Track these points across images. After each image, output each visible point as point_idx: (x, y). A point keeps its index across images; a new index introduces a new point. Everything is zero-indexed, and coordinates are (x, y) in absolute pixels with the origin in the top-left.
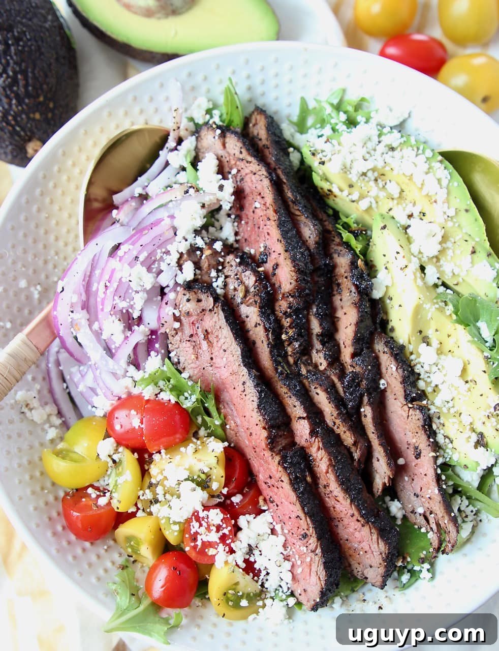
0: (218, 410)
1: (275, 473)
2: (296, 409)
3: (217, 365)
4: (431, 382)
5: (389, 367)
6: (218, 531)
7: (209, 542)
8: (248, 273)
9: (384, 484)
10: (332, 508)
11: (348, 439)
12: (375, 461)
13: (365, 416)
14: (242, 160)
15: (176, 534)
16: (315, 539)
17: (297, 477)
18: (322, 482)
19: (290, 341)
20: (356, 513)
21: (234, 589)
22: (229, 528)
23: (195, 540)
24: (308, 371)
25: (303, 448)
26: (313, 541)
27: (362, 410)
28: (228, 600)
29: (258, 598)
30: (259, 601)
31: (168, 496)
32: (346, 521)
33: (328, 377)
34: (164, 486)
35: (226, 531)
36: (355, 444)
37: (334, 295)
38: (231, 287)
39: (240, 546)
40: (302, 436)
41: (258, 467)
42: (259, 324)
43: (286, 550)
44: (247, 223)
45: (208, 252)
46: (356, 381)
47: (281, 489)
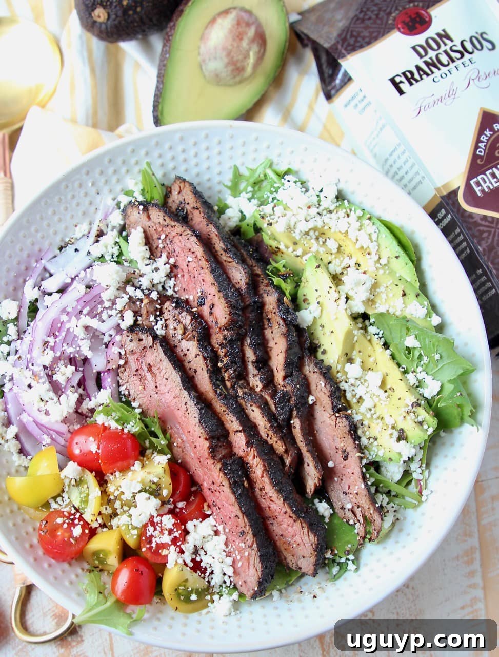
1: (217, 478)
2: (233, 423)
3: (161, 392)
4: (356, 395)
5: (318, 384)
6: (170, 534)
7: (162, 543)
8: (184, 314)
9: (315, 485)
10: (267, 509)
11: (280, 447)
12: (306, 465)
13: (295, 427)
14: (168, 226)
15: (135, 537)
16: (252, 536)
17: (235, 482)
18: (258, 485)
19: (226, 367)
20: (289, 511)
21: (185, 586)
22: (180, 532)
23: (151, 542)
24: (244, 393)
25: (241, 458)
26: (250, 538)
27: (292, 422)
28: (179, 595)
29: (206, 593)
30: (207, 595)
31: (126, 508)
32: (280, 518)
33: (261, 397)
35: (177, 534)
36: (286, 451)
37: (266, 329)
38: (171, 327)
39: (188, 547)
40: (240, 447)
41: (203, 475)
42: (199, 355)
43: (227, 547)
44: (183, 276)
45: (146, 301)
46: (285, 398)
47: (222, 493)
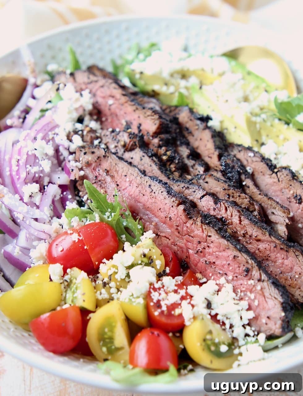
1: (201, 234)
2: (195, 193)
5: (248, 157)
6: (176, 294)
7: (172, 304)
12: (271, 217)
13: (249, 187)
16: (257, 268)
18: (240, 232)
19: (171, 160)
23: (160, 306)
25: (214, 216)
26: (256, 271)
27: (244, 183)
28: (209, 346)
32: (273, 255)
43: (237, 295)
47: (211, 245)
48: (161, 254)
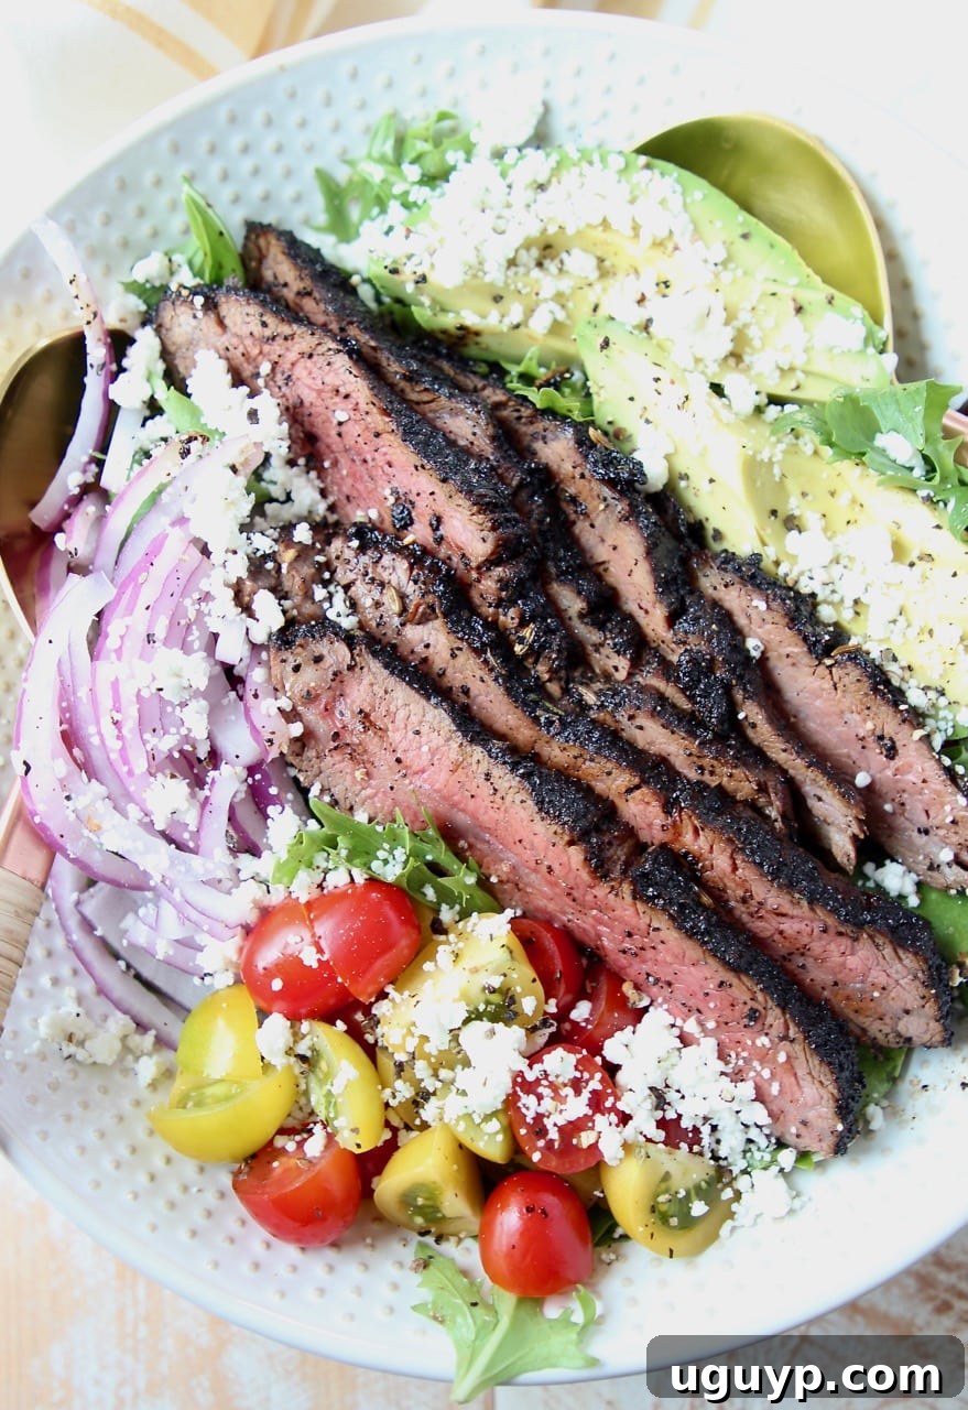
0: (460, 856)
1: (634, 921)
2: (613, 780)
3: (415, 768)
4: (842, 601)
5: (749, 608)
6: (578, 1092)
7: (570, 1123)
8: (387, 559)
9: (855, 838)
10: (777, 937)
12: (812, 803)
13: (754, 726)
14: (274, 338)
15: (500, 1137)
16: (778, 1011)
17: (682, 907)
18: (734, 893)
19: (535, 653)
20: (831, 921)
21: (666, 1191)
22: (598, 1076)
23: (542, 1132)
24: (598, 694)
25: (663, 846)
26: (775, 1018)
27: (741, 716)
28: (664, 1218)
29: (720, 1186)
30: (722, 1190)
31: (444, 1073)
32: (817, 947)
33: (642, 689)
34: (427, 1057)
35: (595, 1084)
36: (762, 788)
37: (574, 523)
38: (368, 602)
39: (636, 1101)
40: (650, 825)
41: (594, 927)
42: (460, 649)
43: (727, 1063)
44: (335, 463)
45: (289, 555)
46: (701, 668)
47: (660, 947)
48: (534, 981)
